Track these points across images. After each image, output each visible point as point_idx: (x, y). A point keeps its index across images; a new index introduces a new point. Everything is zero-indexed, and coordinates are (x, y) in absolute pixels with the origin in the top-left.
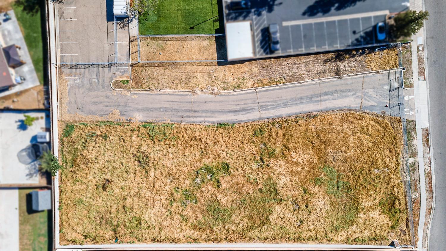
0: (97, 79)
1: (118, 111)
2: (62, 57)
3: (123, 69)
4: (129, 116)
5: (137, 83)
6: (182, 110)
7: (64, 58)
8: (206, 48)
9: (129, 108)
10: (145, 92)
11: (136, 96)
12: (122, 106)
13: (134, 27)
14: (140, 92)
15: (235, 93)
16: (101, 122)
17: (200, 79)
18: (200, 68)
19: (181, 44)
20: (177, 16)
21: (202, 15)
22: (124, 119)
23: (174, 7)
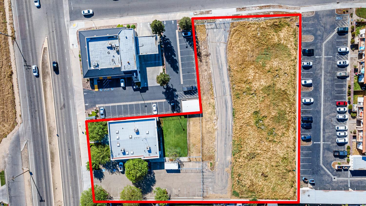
0: (209, 179)
1: (226, 168)
2: (198, 196)
3: (204, 165)
4: (228, 163)
5: (212, 158)
6: (226, 135)
7: (199, 195)
8: (194, 123)
9: (225, 163)
10: (216, 154)
11: (219, 160)
12: (223, 166)
13: (183, 159)
14: (216, 157)
15: (217, 108)
16: (232, 177)
17: (209, 126)
18: (204, 126)
19: (192, 135)
20: (178, 137)
21: (177, 125)
22: (230, 166)
23: (173, 139)
